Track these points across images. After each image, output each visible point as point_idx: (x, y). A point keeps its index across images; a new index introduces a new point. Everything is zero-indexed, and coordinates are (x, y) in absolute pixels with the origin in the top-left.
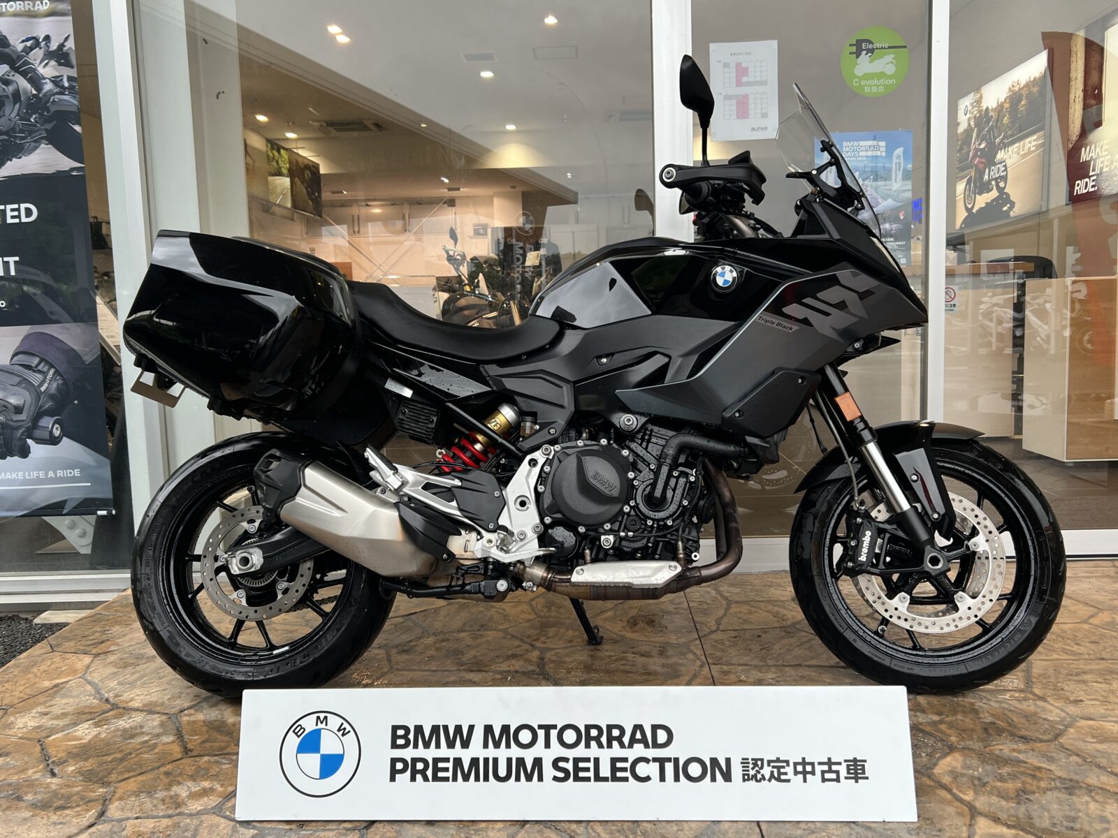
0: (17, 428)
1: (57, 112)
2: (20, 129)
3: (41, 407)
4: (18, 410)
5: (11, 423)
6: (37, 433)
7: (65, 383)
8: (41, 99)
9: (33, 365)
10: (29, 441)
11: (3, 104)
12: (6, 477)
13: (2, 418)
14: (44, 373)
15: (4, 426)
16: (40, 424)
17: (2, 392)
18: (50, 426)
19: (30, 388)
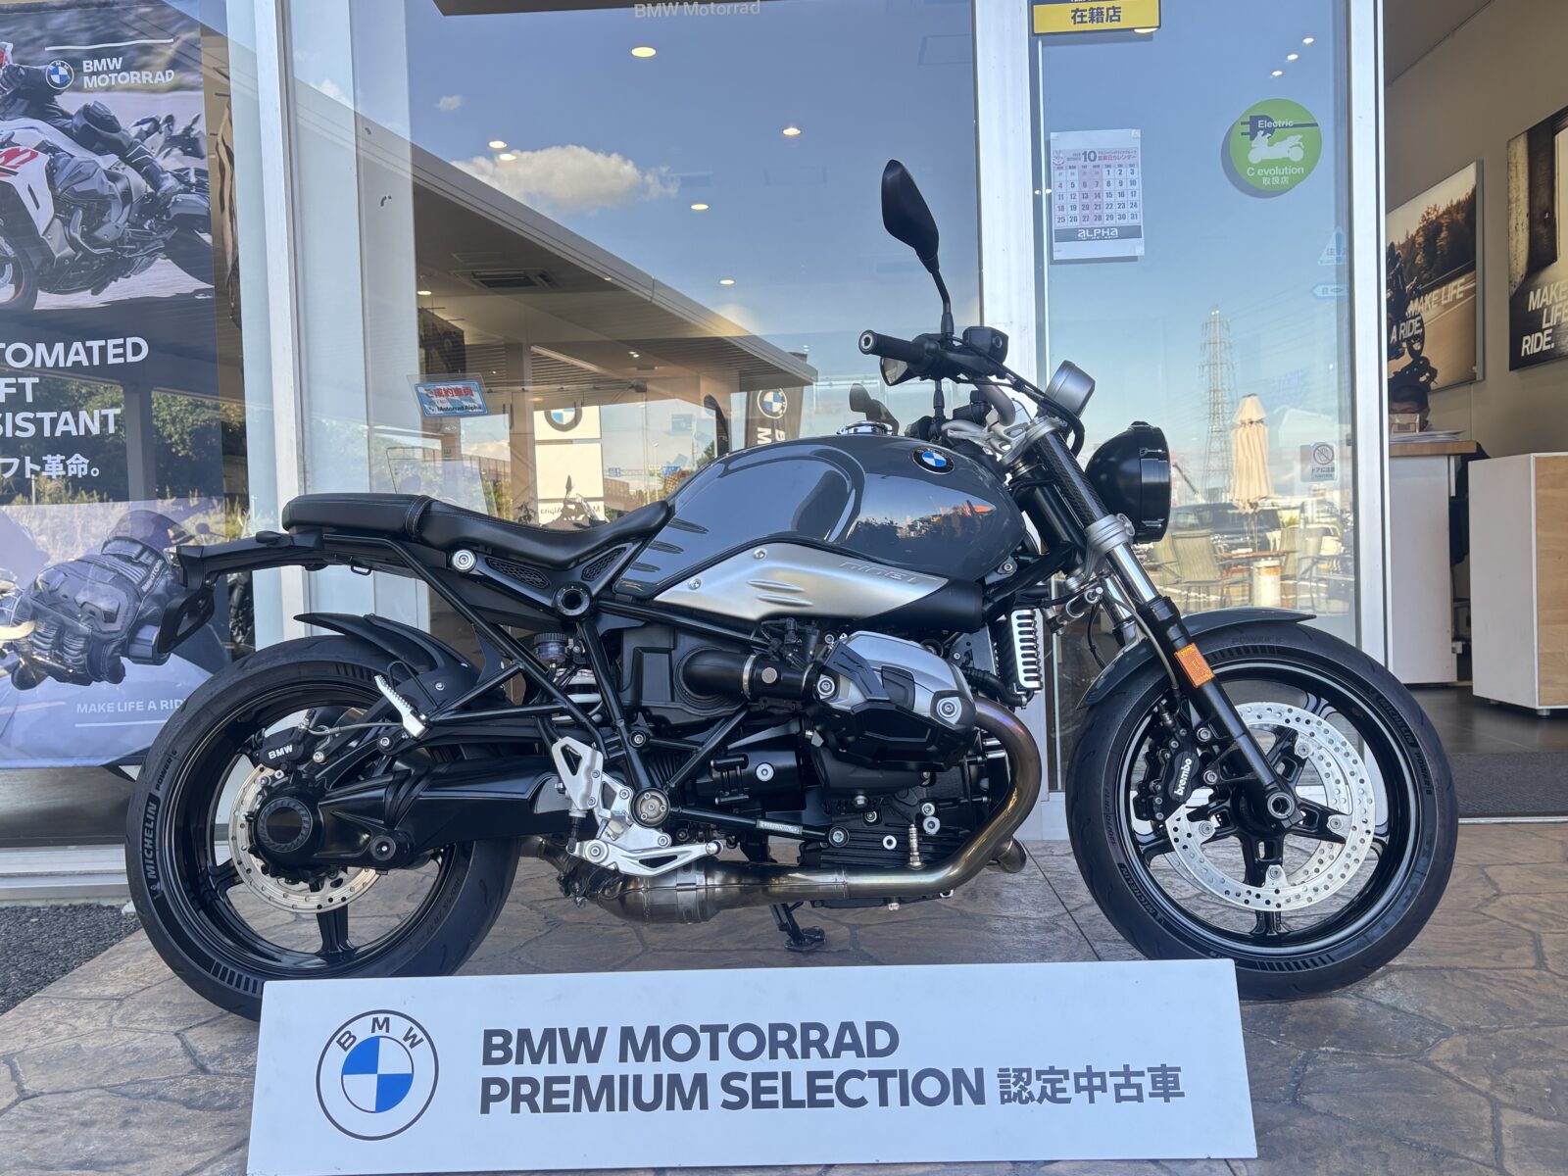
0: (111, 641)
1: (180, 216)
2: (130, 239)
3: (140, 614)
4: (110, 617)
5: (100, 635)
6: (136, 649)
8: (158, 199)
9: (133, 556)
10: (124, 660)
11: (109, 206)
13: (84, 627)
14: (147, 566)
15: (86, 637)
16: (140, 636)
17: (87, 592)
18: (154, 639)
19: (126, 586)
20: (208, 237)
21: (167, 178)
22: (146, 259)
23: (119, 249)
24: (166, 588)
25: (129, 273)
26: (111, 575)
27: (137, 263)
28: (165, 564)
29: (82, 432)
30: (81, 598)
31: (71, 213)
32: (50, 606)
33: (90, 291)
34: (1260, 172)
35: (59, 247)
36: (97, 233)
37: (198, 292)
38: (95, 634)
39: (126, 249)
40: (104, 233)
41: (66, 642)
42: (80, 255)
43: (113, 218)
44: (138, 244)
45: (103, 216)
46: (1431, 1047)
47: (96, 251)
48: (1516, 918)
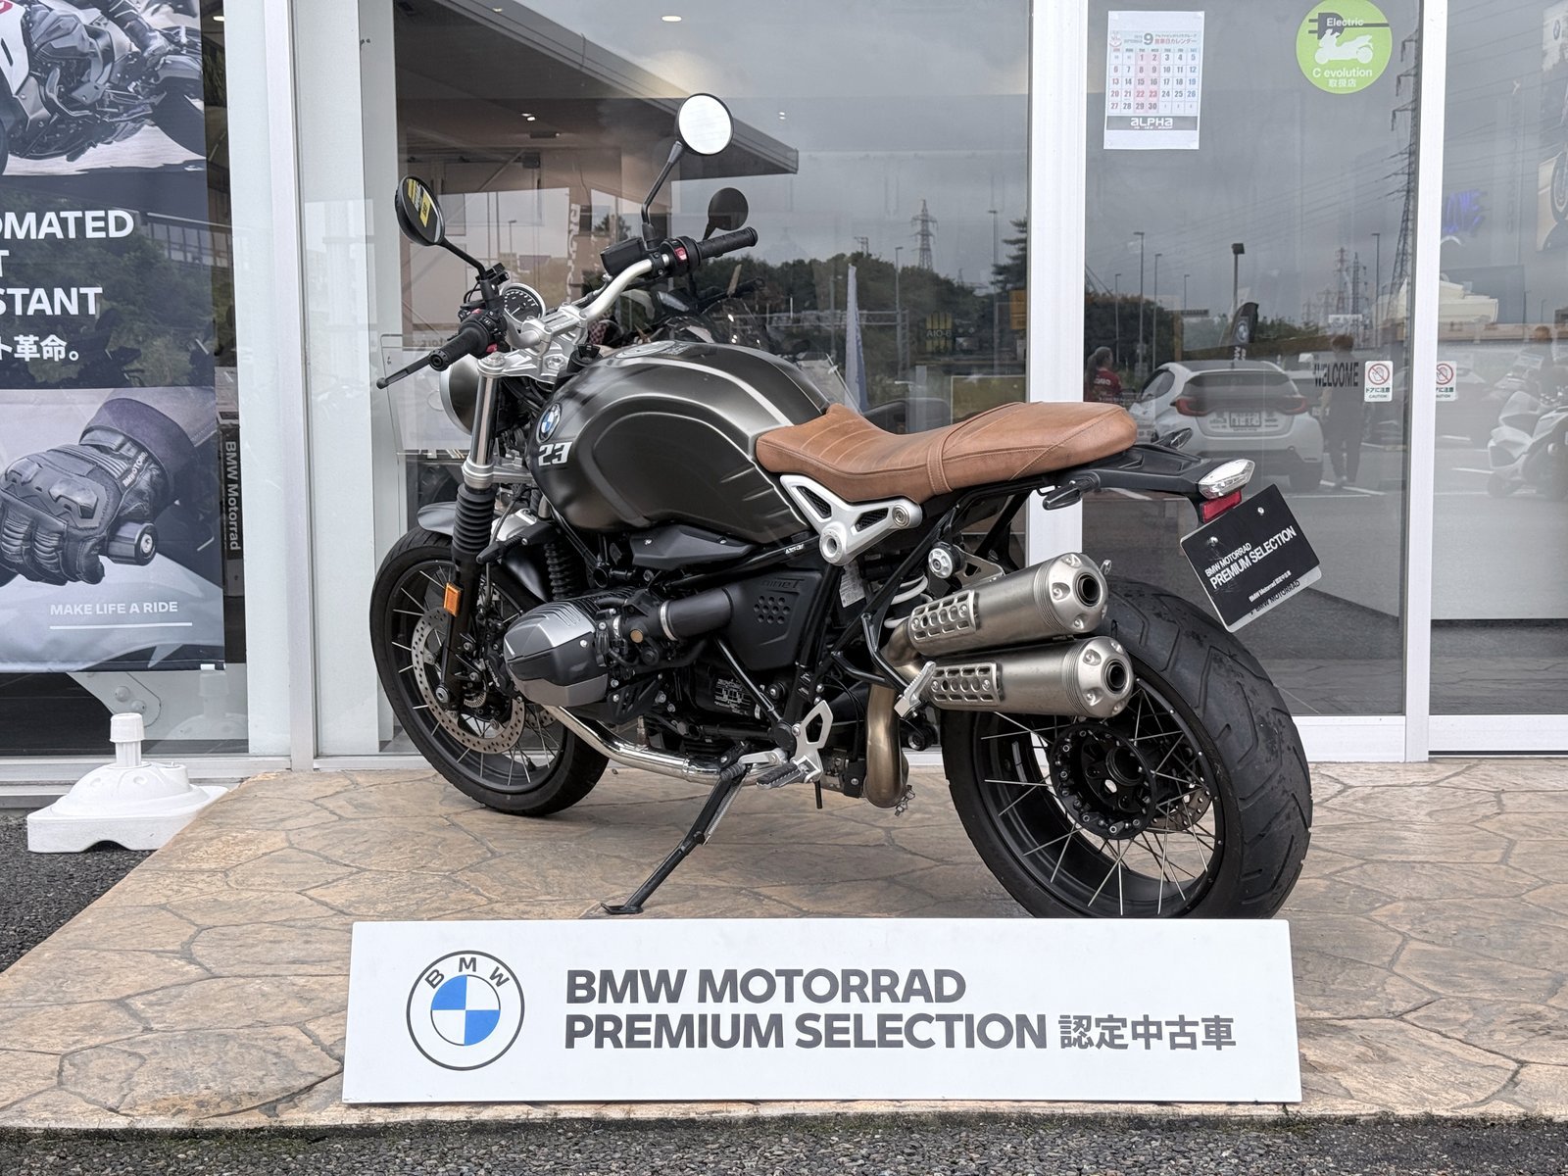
0: (85, 540)
1: (167, 79)
2: (110, 102)
3: (123, 508)
4: (87, 513)
5: (75, 531)
6: (116, 548)
7: (163, 474)
8: (146, 60)
9: (114, 447)
10: (103, 559)
11: (89, 65)
12: (66, 611)
13: (61, 525)
14: (129, 459)
15: (61, 533)
16: (120, 534)
17: (63, 485)
18: (137, 538)
19: (107, 480)
20: (199, 104)
21: (155, 37)
22: (131, 125)
23: (99, 112)
24: (152, 483)
25: (110, 139)
26: (90, 467)
27: (119, 129)
28: (150, 458)
29: (58, 312)
30: (56, 491)
31: (48, 71)
32: (23, 499)
33: (65, 157)
34: (1326, 74)
35: (34, 109)
36: (75, 94)
37: (188, 163)
38: (71, 530)
39: (106, 112)
40: (82, 94)
41: (38, 537)
42: (55, 117)
43: (93, 78)
44: (121, 107)
45: (82, 75)
46: (1376, 908)
47: (73, 114)
48: (1503, 830)
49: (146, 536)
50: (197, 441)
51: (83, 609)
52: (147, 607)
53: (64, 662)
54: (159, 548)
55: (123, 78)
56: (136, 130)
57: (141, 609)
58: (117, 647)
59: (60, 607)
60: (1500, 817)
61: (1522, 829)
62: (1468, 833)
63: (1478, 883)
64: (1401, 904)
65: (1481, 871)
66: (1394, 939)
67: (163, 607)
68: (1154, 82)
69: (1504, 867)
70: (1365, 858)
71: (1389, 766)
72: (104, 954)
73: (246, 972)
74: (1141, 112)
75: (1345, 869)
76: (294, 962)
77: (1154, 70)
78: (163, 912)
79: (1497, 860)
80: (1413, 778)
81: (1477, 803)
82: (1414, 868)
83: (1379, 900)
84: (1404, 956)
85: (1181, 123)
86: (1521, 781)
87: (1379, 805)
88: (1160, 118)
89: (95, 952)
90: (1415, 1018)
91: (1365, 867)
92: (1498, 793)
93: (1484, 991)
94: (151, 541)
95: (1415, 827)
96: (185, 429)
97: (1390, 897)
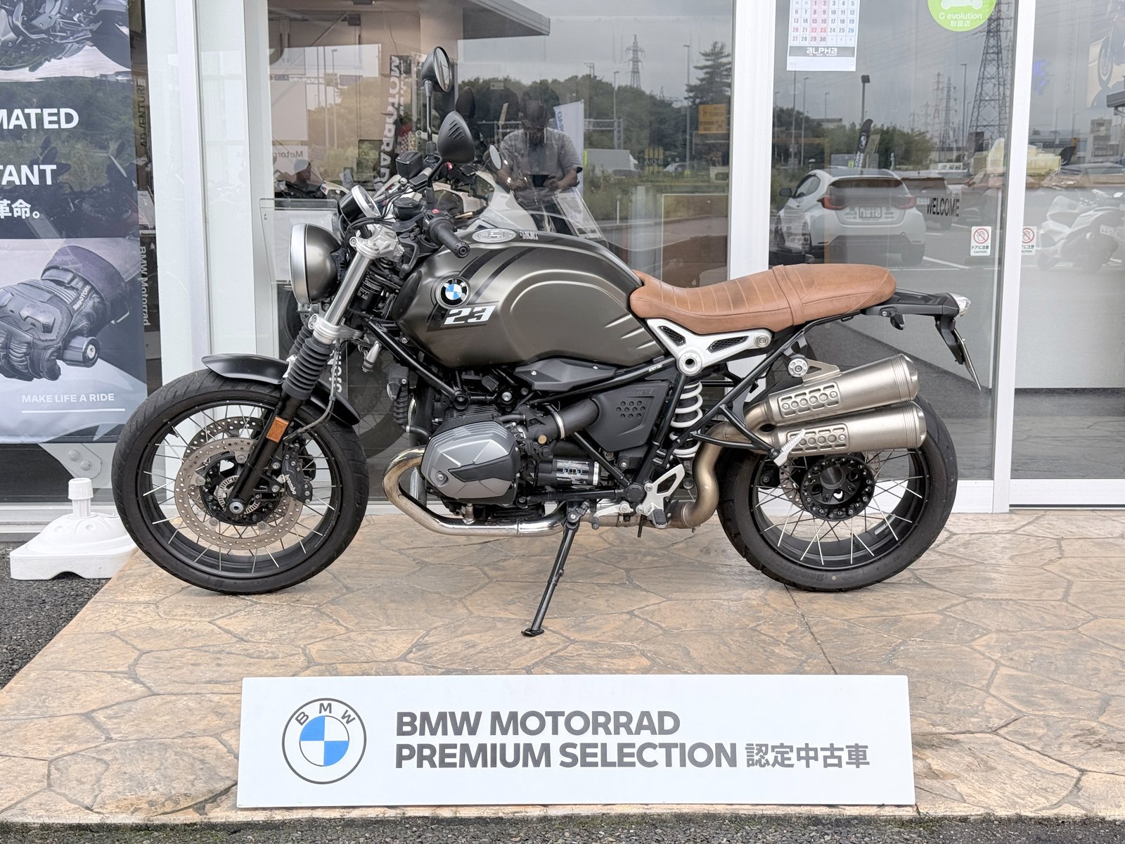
0: (46, 348)
1: (101, 12)
2: (60, 28)
3: (73, 327)
4: (47, 329)
5: (38, 342)
6: (69, 354)
7: (102, 301)
9: (66, 281)
10: (60, 363)
11: (44, 1)
12: (33, 400)
13: (28, 337)
14: (77, 290)
15: (30, 345)
16: (72, 344)
17: (30, 308)
18: (84, 347)
19: (60, 305)
20: (126, 30)
22: (76, 45)
23: (52, 36)
24: (94, 307)
25: (60, 56)
26: (48, 296)
27: (67, 48)
28: (93, 288)
29: (24, 182)
30: (25, 313)
31: (14, 5)
33: (27, 68)
34: (949, 17)
35: (5, 34)
36: (35, 22)
37: (118, 74)
38: (35, 341)
39: (58, 36)
40: (40, 22)
41: (12, 347)
42: (20, 39)
43: (47, 10)
44: (68, 32)
45: (40, 8)
46: (976, 639)
47: (33, 37)
48: (1063, 571)
49: (91, 346)
50: (127, 278)
51: (45, 398)
52: (92, 398)
53: (32, 436)
54: (100, 354)
55: (69, 11)
56: (79, 49)
57: (88, 398)
58: (72, 424)
59: (29, 397)
60: (1062, 561)
61: (1077, 571)
62: (1038, 574)
63: (1046, 617)
64: (994, 636)
65: (1049, 607)
66: (989, 665)
67: (104, 397)
68: (824, 21)
69: (1065, 604)
70: (966, 596)
71: (982, 517)
72: (74, 674)
73: (176, 691)
74: (814, 44)
75: (953, 605)
76: (209, 682)
77: (824, 12)
78: (114, 638)
79: (1060, 597)
80: (1000, 526)
81: (1044, 549)
82: (1001, 604)
83: (977, 632)
84: (997, 680)
85: (843, 51)
86: (1075, 530)
87: (976, 550)
88: (828, 48)
89: (67, 672)
90: (1007, 733)
91: (967, 603)
92: (1059, 540)
93: (1054, 710)
94: (94, 350)
95: (1001, 569)
96: (118, 269)
97: (984, 629)
